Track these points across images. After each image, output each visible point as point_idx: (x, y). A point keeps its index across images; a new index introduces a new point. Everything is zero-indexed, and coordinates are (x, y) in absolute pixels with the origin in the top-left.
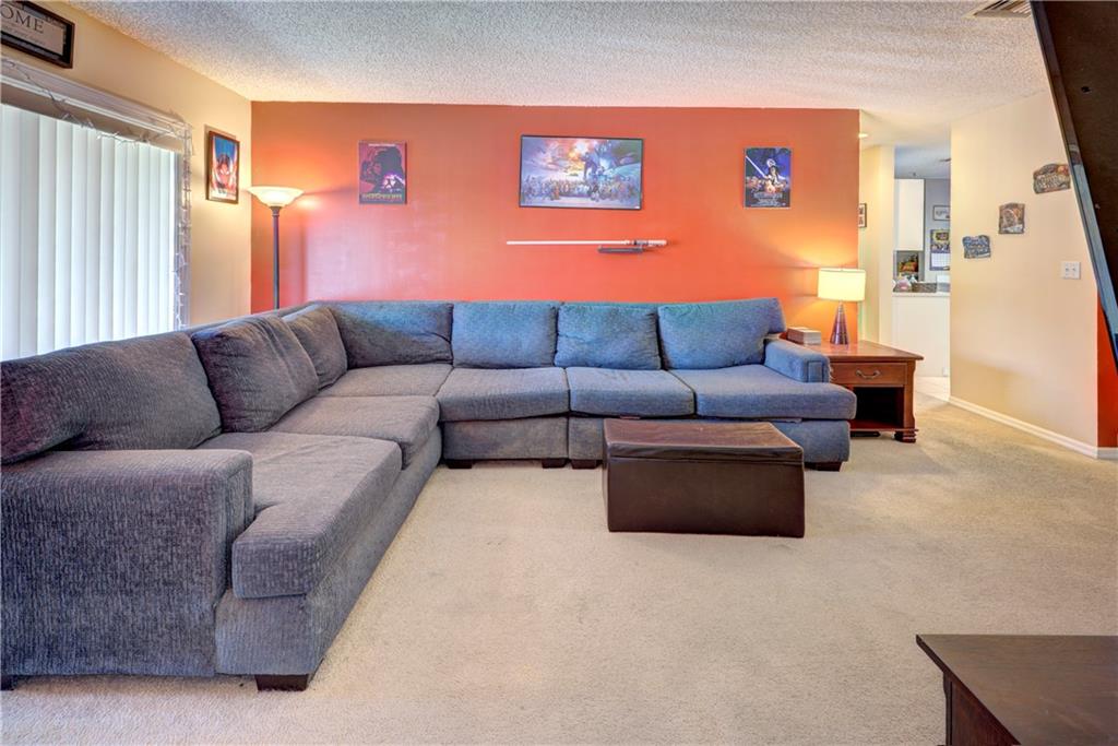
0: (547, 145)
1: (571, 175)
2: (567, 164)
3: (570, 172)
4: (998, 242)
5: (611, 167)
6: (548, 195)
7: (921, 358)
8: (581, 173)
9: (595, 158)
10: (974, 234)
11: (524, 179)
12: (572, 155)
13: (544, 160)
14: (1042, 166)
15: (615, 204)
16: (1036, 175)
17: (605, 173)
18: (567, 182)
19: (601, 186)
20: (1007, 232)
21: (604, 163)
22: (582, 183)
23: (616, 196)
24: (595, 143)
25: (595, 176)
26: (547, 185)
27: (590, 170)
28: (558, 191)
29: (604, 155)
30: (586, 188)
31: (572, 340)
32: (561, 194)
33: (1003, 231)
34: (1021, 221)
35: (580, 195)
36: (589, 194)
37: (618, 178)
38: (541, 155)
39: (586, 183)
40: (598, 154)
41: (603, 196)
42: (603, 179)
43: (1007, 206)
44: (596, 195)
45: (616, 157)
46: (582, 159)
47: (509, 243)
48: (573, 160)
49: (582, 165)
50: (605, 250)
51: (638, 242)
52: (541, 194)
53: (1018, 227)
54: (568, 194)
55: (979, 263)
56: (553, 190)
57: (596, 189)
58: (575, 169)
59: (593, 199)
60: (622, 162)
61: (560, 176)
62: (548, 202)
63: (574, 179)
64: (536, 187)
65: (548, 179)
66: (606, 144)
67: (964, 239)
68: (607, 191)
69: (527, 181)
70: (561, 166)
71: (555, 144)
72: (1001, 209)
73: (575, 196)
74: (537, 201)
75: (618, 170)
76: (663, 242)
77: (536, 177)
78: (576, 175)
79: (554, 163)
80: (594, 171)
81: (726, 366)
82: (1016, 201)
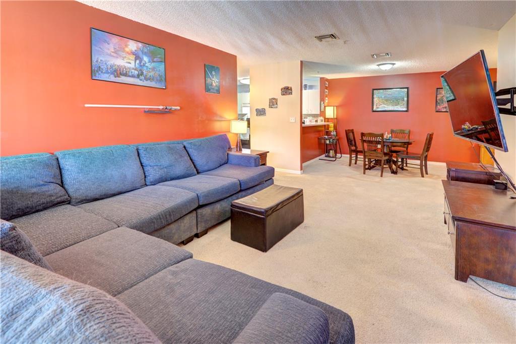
0: (111, 40)
1: (127, 63)
2: (124, 55)
3: (126, 60)
4: (268, 110)
5: (149, 62)
6: (112, 73)
7: (268, 152)
8: (133, 62)
9: (141, 55)
10: (260, 107)
11: (94, 59)
12: (127, 49)
13: (109, 49)
14: (284, 86)
15: (153, 84)
16: (282, 89)
17: (146, 65)
18: (125, 67)
19: (144, 72)
20: (272, 107)
21: (146, 59)
22: (133, 69)
23: (153, 80)
24: (140, 45)
25: (141, 66)
26: (111, 67)
27: (138, 62)
28: (119, 72)
29: (145, 54)
30: (136, 72)
31: (155, 167)
32: (121, 74)
33: (271, 107)
34: (277, 104)
35: (133, 76)
36: (138, 76)
37: (153, 69)
38: (106, 45)
39: (136, 69)
40: (143, 53)
41: (146, 79)
42: (145, 68)
43: (272, 99)
44: (142, 77)
45: (152, 56)
46: (133, 53)
47: (87, 105)
48: (128, 53)
49: (133, 57)
50: (150, 112)
51: (168, 107)
52: (107, 72)
53: (276, 106)
54: (126, 75)
55: (262, 118)
56: (116, 71)
57: (142, 74)
58: (129, 59)
59: (141, 80)
60: (155, 60)
61: (120, 62)
62: (112, 78)
63: (129, 65)
64: (104, 67)
65: (112, 62)
66: (146, 47)
67: (256, 109)
68: (148, 76)
69: (97, 61)
70: (120, 56)
71: (115, 40)
72: (270, 100)
73: (129, 76)
74: (105, 77)
75: (153, 64)
76: (179, 108)
77: (103, 59)
78: (130, 63)
79: (115, 52)
80: (140, 63)
81: (218, 167)
82: (274, 97)
